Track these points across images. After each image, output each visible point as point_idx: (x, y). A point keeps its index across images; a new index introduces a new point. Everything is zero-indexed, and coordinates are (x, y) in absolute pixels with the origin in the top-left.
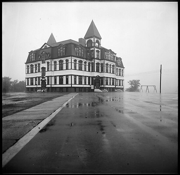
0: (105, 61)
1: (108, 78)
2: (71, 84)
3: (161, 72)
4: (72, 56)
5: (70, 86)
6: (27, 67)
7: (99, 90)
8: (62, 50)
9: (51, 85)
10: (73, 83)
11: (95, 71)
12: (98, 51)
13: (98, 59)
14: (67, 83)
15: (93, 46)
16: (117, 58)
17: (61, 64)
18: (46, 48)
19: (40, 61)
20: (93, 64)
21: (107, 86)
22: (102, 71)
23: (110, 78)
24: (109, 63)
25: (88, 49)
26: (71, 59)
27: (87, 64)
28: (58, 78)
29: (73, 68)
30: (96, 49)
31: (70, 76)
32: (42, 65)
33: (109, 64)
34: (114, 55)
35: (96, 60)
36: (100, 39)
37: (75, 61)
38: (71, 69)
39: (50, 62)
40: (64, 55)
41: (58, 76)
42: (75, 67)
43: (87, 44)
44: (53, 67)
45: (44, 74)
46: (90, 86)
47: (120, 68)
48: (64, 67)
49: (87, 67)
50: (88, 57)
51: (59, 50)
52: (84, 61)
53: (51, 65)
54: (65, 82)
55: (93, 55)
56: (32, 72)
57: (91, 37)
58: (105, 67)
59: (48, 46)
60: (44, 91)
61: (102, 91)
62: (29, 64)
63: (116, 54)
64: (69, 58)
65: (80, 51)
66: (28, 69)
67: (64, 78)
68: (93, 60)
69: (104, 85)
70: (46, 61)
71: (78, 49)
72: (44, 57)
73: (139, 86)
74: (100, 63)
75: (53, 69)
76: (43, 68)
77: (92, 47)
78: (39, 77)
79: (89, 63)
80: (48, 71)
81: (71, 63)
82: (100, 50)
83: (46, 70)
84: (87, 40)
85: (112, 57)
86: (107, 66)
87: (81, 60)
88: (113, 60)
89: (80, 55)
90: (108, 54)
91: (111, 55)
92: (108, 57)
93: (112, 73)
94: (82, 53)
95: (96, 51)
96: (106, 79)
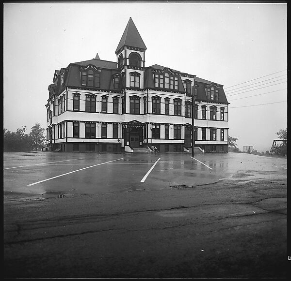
0: (150, 91)
1: (159, 124)
2: (67, 138)
4: (66, 87)
7: (128, 149)
9: (55, 139)
12: (135, 74)
13: (131, 88)
15: (124, 64)
21: (155, 141)
23: (167, 125)
24: (163, 95)
27: (110, 99)
28: (60, 128)
30: (129, 71)
33: (163, 97)
35: (128, 91)
36: (144, 49)
37: (77, 95)
38: (67, 110)
42: (77, 106)
43: (119, 63)
46: (119, 141)
47: (214, 104)
49: (110, 105)
52: (99, 95)
53: (55, 106)
54: (63, 134)
58: (150, 103)
61: (133, 151)
63: (193, 76)
64: (65, 92)
65: (89, 76)
68: (123, 92)
69: (147, 139)
71: (85, 74)
74: (142, 96)
77: (123, 67)
79: (115, 99)
81: (67, 99)
82: (141, 72)
83: (52, 115)
85: (174, 83)
86: (156, 101)
87: (91, 93)
88: (176, 88)
89: (91, 84)
90: (162, 77)
91: (172, 78)
92: (159, 83)
93: (174, 115)
94: (97, 80)
95: (132, 74)
96: (154, 127)
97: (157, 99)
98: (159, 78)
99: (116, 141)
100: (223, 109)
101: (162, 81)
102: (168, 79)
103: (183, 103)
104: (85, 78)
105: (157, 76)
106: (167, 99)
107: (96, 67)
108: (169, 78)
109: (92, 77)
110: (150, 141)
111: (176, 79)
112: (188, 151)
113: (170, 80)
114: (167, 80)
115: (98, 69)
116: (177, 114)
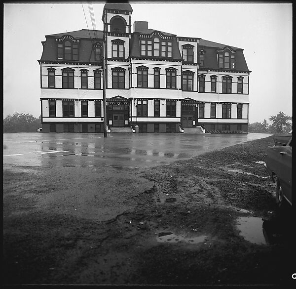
1: (146, 100)
12: (118, 42)
13: (113, 59)
23: (157, 100)
29: (45, 85)
30: (110, 39)
35: (109, 63)
36: (128, 12)
37: (51, 70)
42: (53, 82)
46: (102, 120)
49: (91, 80)
58: (134, 75)
61: (109, 131)
63: (196, 40)
65: (66, 48)
69: (132, 117)
82: (125, 39)
85: (167, 49)
86: (142, 73)
87: (68, 68)
88: (170, 55)
89: (68, 57)
90: (149, 42)
91: (163, 43)
92: (147, 51)
93: (166, 88)
94: (75, 52)
95: (114, 42)
96: (140, 103)
97: (143, 69)
98: (146, 45)
99: (98, 120)
101: (150, 48)
102: (159, 45)
103: (179, 73)
104: (60, 51)
105: (143, 42)
106: (157, 70)
107: (72, 37)
108: (160, 43)
109: (70, 49)
110: (134, 120)
111: (170, 44)
112: (183, 131)
113: (161, 46)
114: (157, 46)
115: (75, 39)
116: (171, 87)
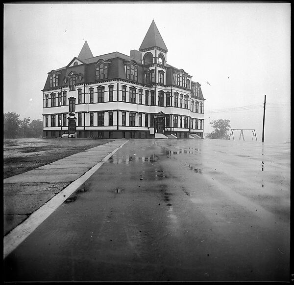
0: (174, 88)
1: (177, 115)
2: (118, 126)
3: (264, 108)
4: (118, 79)
5: (115, 128)
6: (45, 96)
7: (162, 136)
8: (102, 70)
9: (84, 126)
10: (120, 123)
11: (157, 104)
12: (161, 72)
13: (161, 84)
14: (111, 124)
15: (154, 63)
16: (193, 84)
17: (101, 93)
18: (76, 66)
19: (67, 86)
20: (153, 92)
21: (176, 130)
22: (168, 105)
23: (181, 116)
24: (180, 91)
25: (145, 69)
26: (118, 84)
27: (144, 93)
28: (95, 116)
29: (120, 99)
30: (158, 69)
31: (116, 112)
32: (70, 94)
33: (180, 93)
34: (188, 78)
35: (158, 86)
36: (166, 51)
37: (124, 87)
38: (118, 101)
39: (83, 88)
40: (106, 77)
41: (96, 112)
42: (124, 97)
43: (144, 59)
44: (88, 97)
45: (72, 109)
46: (148, 129)
48: (106, 98)
49: (144, 97)
50: (145, 80)
51: (98, 69)
52: (138, 87)
53: (84, 94)
54: (106, 122)
55: (153, 79)
56: (53, 105)
57: (151, 48)
58: (173, 98)
59: (80, 63)
60: (72, 136)
61: (167, 138)
62: (49, 93)
64: (114, 83)
65: (132, 71)
66: (47, 100)
67: (106, 116)
68: (154, 86)
69: (171, 128)
70: (77, 87)
71: (128, 68)
72: (73, 81)
73: (228, 130)
74: (165, 91)
75: (88, 100)
76: (72, 99)
77: (152, 65)
78: (65, 114)
79: (147, 92)
80: (79, 103)
81: (118, 90)
82: (164, 71)
83: (77, 102)
84: (143, 54)
85: (185, 82)
86: (176, 97)
87: (133, 86)
88: (186, 86)
90: (179, 76)
91: (184, 78)
92: (177, 82)
93: (185, 108)
94: (136, 74)
95: (159, 72)
96: (174, 118)
98: (177, 77)
100: (201, 103)
101: (179, 79)
102: (182, 78)
104: (128, 72)
105: (176, 75)
106: (181, 95)
107: (136, 62)
110: (173, 130)
111: (186, 78)
115: (137, 65)
